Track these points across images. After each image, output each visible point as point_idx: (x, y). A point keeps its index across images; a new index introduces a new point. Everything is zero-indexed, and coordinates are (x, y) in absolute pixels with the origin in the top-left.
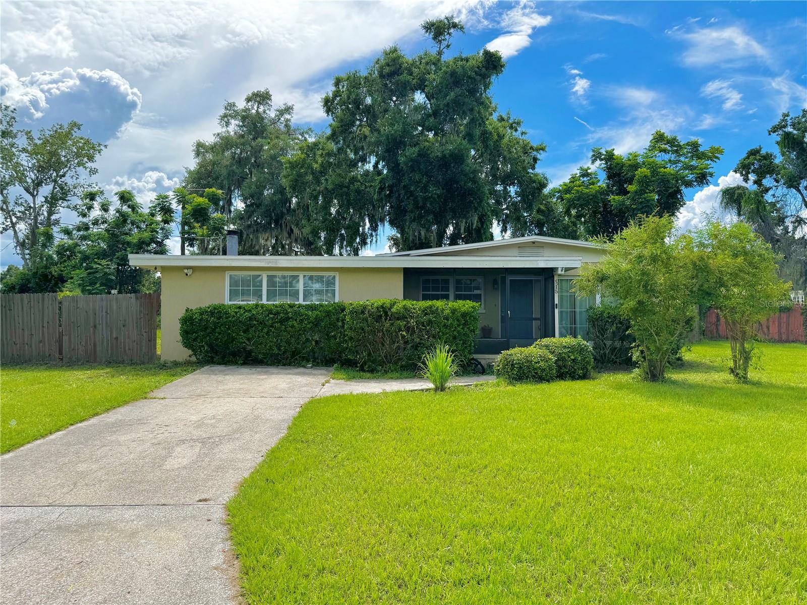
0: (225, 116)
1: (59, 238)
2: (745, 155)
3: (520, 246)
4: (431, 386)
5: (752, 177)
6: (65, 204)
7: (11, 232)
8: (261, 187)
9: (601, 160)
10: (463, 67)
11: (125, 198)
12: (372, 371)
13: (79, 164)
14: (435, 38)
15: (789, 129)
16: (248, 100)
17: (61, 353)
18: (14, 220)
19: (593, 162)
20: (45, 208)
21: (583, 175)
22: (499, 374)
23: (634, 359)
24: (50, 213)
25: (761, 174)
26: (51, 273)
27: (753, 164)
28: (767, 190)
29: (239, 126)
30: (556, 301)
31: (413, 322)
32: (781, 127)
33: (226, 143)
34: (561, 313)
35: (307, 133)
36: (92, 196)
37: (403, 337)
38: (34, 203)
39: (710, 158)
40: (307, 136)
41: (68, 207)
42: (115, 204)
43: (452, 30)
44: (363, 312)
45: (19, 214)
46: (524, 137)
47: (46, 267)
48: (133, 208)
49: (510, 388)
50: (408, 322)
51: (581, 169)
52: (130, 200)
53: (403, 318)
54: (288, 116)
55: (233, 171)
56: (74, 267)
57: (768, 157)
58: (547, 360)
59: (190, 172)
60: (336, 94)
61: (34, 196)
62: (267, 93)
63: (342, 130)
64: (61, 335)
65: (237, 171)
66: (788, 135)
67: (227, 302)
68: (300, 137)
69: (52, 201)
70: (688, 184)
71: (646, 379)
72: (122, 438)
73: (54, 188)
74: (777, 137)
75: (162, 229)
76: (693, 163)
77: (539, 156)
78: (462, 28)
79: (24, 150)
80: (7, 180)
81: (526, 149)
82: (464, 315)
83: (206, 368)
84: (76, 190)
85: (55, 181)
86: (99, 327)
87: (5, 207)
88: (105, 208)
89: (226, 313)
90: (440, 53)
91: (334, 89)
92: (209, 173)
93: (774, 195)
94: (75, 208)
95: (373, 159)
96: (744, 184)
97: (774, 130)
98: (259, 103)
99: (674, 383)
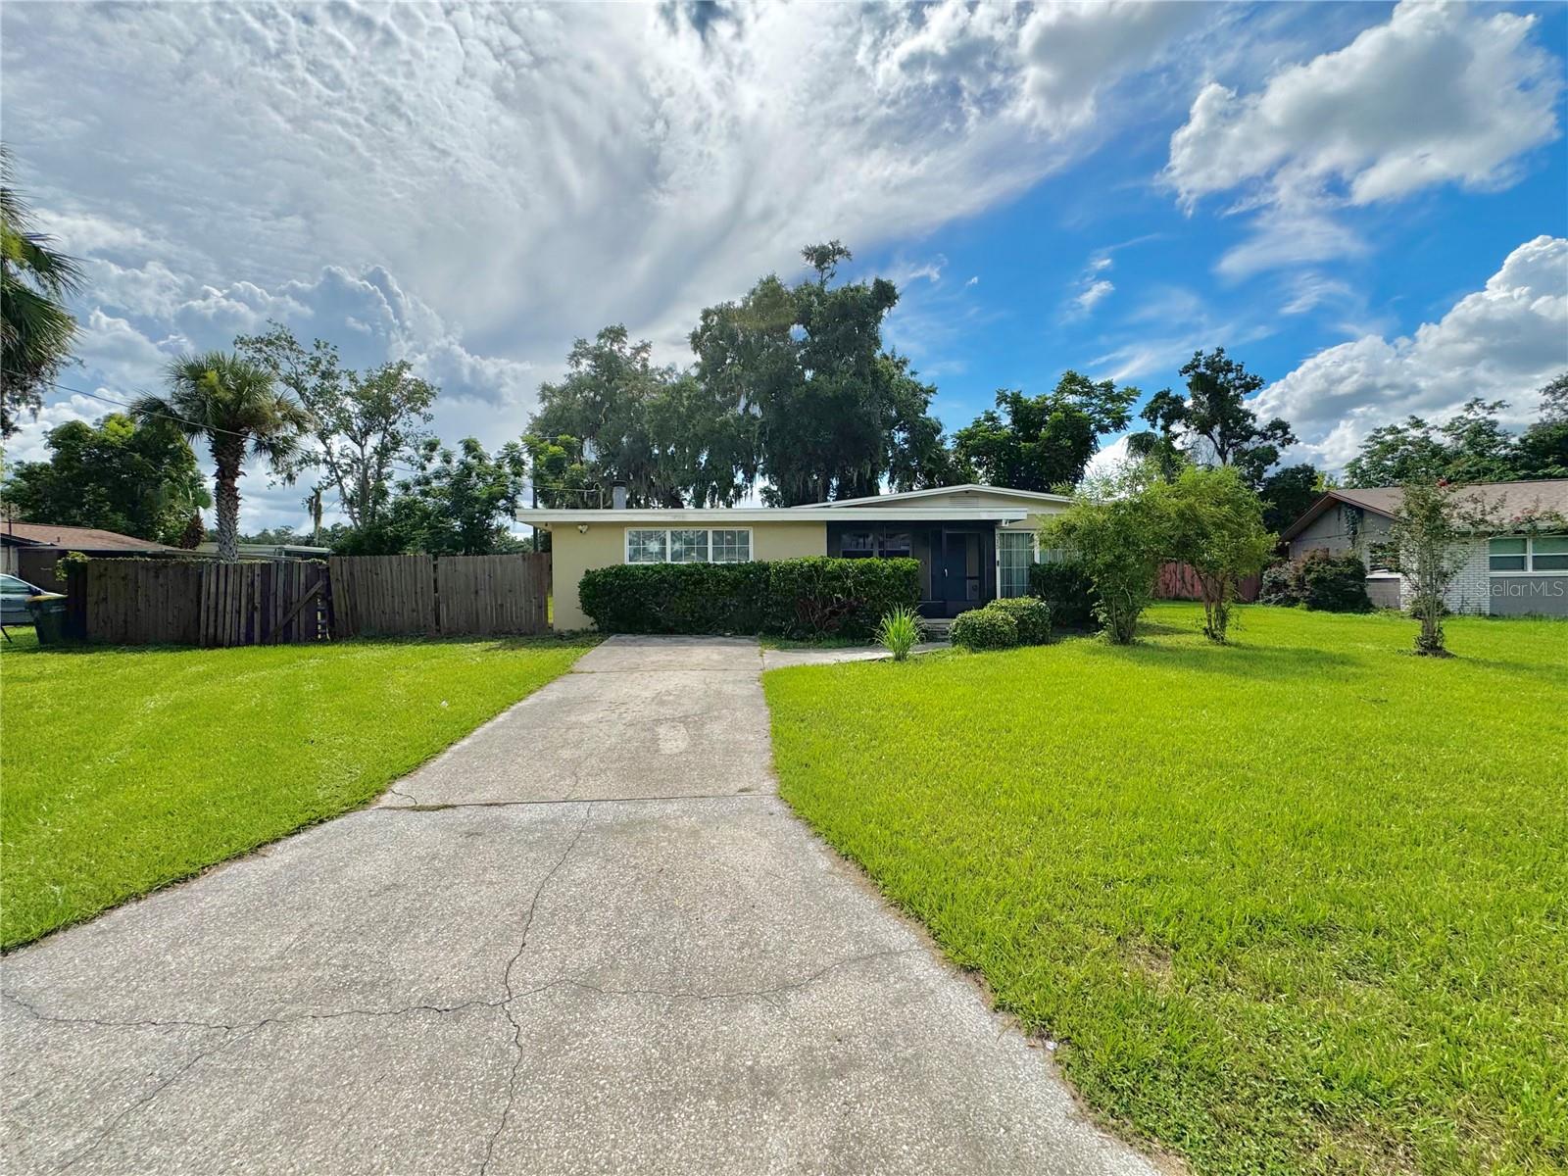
0: (575, 355)
1: (394, 494)
2: (1152, 398)
3: (952, 496)
4: (891, 655)
5: (1160, 422)
6: (397, 455)
7: (336, 487)
8: (619, 434)
9: (1007, 403)
10: (853, 298)
11: (470, 447)
12: (802, 639)
13: (412, 409)
14: (818, 266)
15: (1202, 369)
16: (601, 336)
17: (438, 623)
18: (340, 474)
19: (998, 405)
20: (374, 459)
21: (987, 420)
22: (955, 641)
23: (1101, 619)
24: (381, 465)
25: (1169, 419)
26: (386, 533)
27: (1162, 408)
28: (1176, 436)
29: (591, 366)
30: (998, 558)
31: (849, 583)
32: (1193, 366)
33: (577, 385)
34: (1002, 571)
35: (666, 373)
36: (432, 446)
37: (838, 599)
38: (363, 455)
39: (1126, 401)
40: (667, 377)
41: (401, 459)
42: (459, 454)
43: (837, 257)
44: (791, 571)
45: (345, 467)
46: (913, 378)
47: (380, 527)
48: (480, 458)
49: (975, 656)
50: (844, 583)
51: (986, 412)
52: (475, 450)
53: (838, 578)
54: (645, 355)
55: (587, 417)
56: (414, 527)
57: (1179, 400)
58: (1009, 624)
59: (535, 419)
60: (706, 328)
61: (362, 446)
62: (622, 329)
63: (711, 367)
64: (437, 603)
65: (591, 417)
66: (1200, 377)
67: (627, 563)
68: (658, 377)
69: (383, 452)
70: (1104, 429)
71: (1115, 642)
72: (585, 719)
73: (384, 437)
74: (1188, 378)
75: (513, 483)
76: (1109, 406)
77: (929, 399)
78: (848, 254)
79: (347, 394)
80: (331, 428)
81: (916, 390)
82: (908, 573)
83: (612, 638)
84: (408, 440)
85: (385, 430)
86: (481, 593)
87: (328, 459)
88: (447, 458)
89: (633, 575)
90: (823, 283)
91: (702, 323)
92: (559, 421)
93: (1183, 443)
94: (409, 460)
95: (743, 402)
96: (1151, 430)
97: (1186, 370)
98: (613, 340)
99: (1146, 646)
